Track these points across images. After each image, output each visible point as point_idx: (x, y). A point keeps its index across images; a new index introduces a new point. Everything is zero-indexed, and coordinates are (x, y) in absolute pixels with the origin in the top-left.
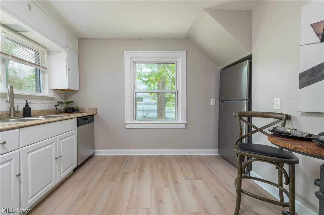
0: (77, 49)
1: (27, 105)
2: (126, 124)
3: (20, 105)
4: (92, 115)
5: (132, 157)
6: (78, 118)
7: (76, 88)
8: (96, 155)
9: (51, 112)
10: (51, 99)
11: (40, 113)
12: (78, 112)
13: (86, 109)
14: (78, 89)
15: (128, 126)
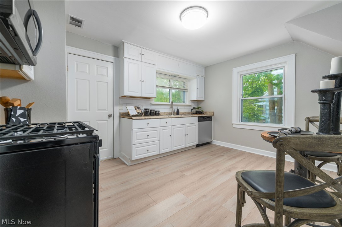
0: (204, 74)
1: (178, 109)
2: (233, 124)
3: (175, 110)
4: (210, 116)
5: (236, 150)
6: (198, 117)
7: (203, 99)
8: (212, 143)
9: (189, 113)
10: (190, 106)
11: (184, 113)
12: (203, 114)
13: (208, 112)
14: (204, 100)
15: (234, 126)
